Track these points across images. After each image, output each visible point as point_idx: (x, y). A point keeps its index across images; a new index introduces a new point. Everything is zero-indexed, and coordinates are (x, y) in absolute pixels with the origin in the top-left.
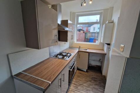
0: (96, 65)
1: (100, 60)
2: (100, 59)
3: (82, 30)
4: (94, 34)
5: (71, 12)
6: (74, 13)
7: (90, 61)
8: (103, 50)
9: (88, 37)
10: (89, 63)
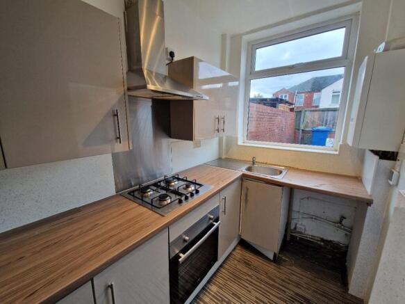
0: (322, 240)
1: (341, 222)
2: (343, 218)
3: (282, 101)
4: (330, 113)
5: (224, 36)
6: (236, 38)
7: (294, 215)
8: (358, 179)
9: (306, 126)
10: (292, 227)
